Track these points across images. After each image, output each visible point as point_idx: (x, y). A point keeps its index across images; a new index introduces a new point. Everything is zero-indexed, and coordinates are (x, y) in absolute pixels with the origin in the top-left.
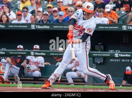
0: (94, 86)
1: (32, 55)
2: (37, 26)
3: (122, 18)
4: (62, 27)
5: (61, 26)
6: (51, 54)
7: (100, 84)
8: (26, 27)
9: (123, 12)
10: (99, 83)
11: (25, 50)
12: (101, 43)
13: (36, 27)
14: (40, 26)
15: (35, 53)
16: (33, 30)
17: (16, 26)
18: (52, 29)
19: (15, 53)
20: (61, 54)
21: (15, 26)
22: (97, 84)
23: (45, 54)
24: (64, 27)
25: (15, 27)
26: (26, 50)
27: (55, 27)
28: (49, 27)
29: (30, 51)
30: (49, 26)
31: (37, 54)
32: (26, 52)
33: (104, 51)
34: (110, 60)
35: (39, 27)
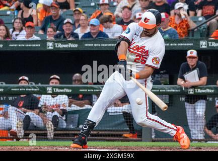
0: (154, 143)
1: (50, 92)
2: (56, 44)
3: (199, 28)
4: (99, 45)
5: (97, 43)
6: (81, 90)
7: (164, 139)
8: (39, 45)
9: (200, 19)
10: (162, 138)
11: (38, 84)
12: (165, 71)
13: (54, 45)
14: (62, 44)
15: (54, 89)
16: (50, 51)
17: (21, 44)
18: (81, 49)
19: (20, 90)
20: (98, 90)
21: (19, 45)
22: (159, 139)
23: (70, 91)
24: (102, 45)
25: (20, 47)
26: (40, 85)
27: (86, 45)
28: (76, 46)
29: (46, 87)
30: (76, 44)
31: (58, 90)
32: (39, 87)
33: (170, 84)
34: (181, 99)
35: (60, 46)
